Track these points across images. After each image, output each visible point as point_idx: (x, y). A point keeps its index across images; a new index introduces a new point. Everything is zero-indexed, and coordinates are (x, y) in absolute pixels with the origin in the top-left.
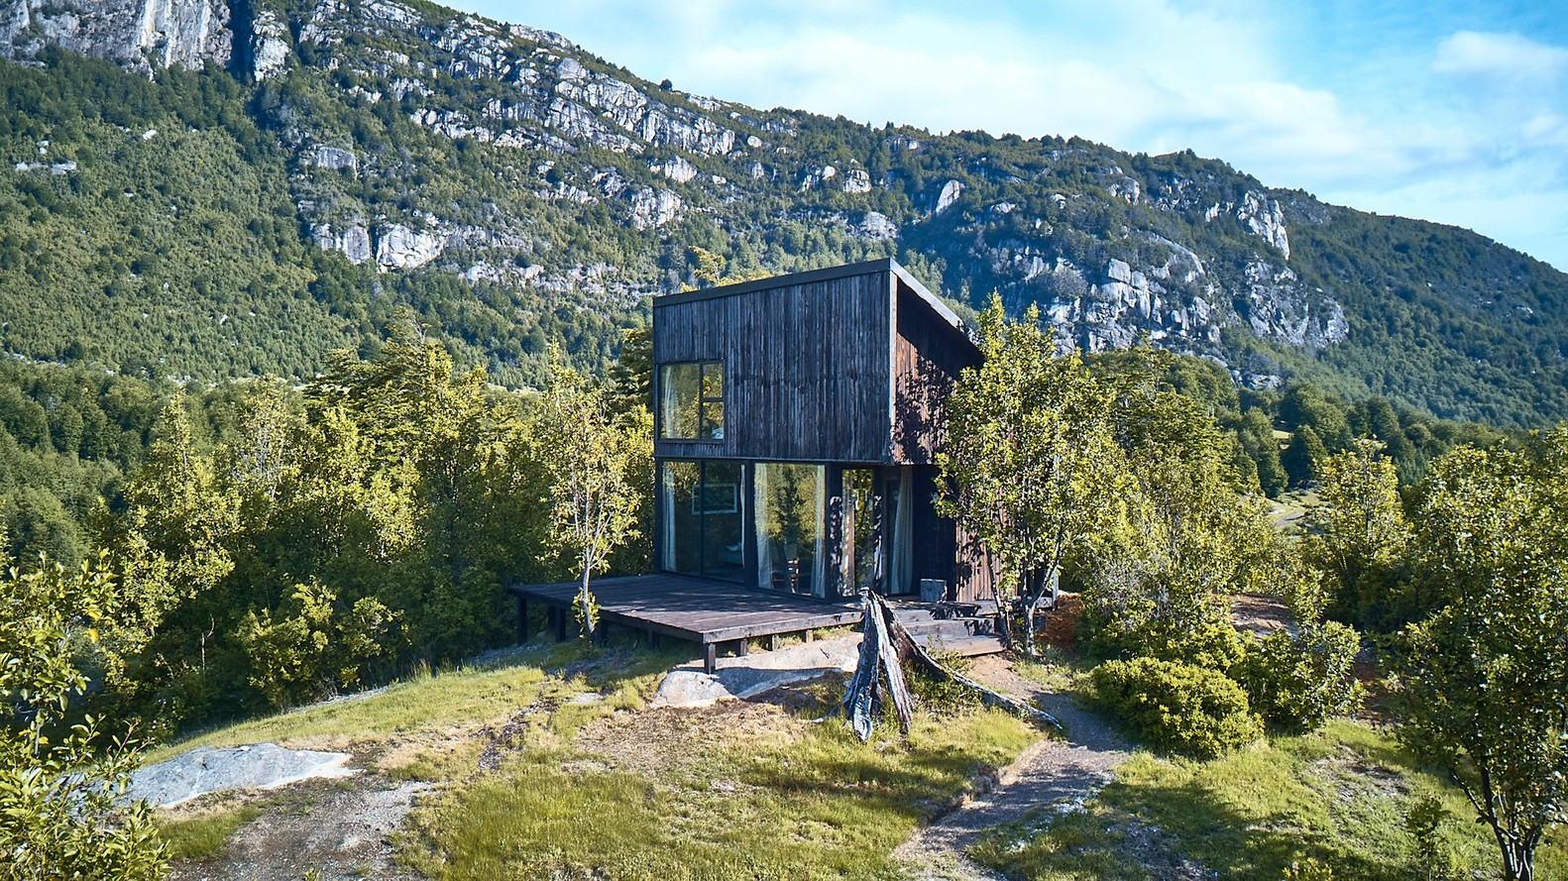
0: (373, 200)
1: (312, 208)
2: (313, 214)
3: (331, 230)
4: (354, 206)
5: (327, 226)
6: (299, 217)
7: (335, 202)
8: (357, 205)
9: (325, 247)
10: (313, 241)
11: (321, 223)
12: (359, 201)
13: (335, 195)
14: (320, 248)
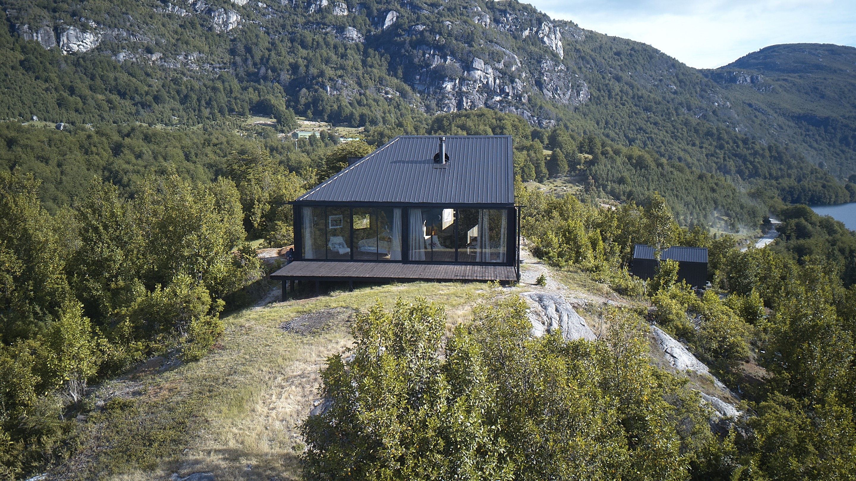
0: (55, 11)
1: (16, 14)
2: (17, 18)
3: (29, 28)
4: (43, 14)
5: (26, 26)
6: (8, 20)
7: (30, 11)
8: (44, 13)
9: (26, 38)
10: (19, 36)
11: (23, 24)
12: (46, 10)
13: (29, 6)
14: (23, 39)
